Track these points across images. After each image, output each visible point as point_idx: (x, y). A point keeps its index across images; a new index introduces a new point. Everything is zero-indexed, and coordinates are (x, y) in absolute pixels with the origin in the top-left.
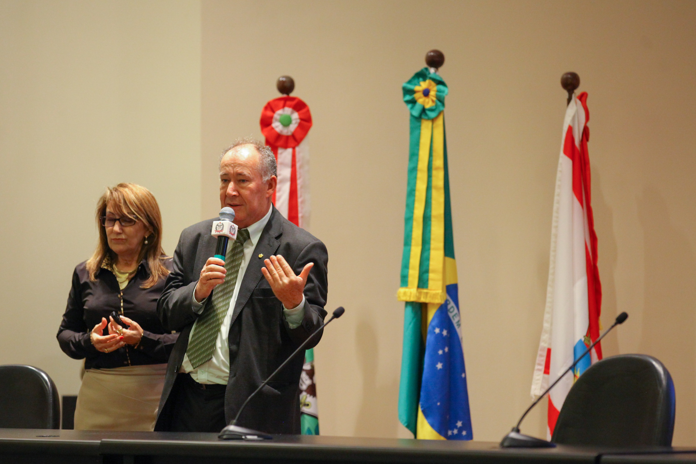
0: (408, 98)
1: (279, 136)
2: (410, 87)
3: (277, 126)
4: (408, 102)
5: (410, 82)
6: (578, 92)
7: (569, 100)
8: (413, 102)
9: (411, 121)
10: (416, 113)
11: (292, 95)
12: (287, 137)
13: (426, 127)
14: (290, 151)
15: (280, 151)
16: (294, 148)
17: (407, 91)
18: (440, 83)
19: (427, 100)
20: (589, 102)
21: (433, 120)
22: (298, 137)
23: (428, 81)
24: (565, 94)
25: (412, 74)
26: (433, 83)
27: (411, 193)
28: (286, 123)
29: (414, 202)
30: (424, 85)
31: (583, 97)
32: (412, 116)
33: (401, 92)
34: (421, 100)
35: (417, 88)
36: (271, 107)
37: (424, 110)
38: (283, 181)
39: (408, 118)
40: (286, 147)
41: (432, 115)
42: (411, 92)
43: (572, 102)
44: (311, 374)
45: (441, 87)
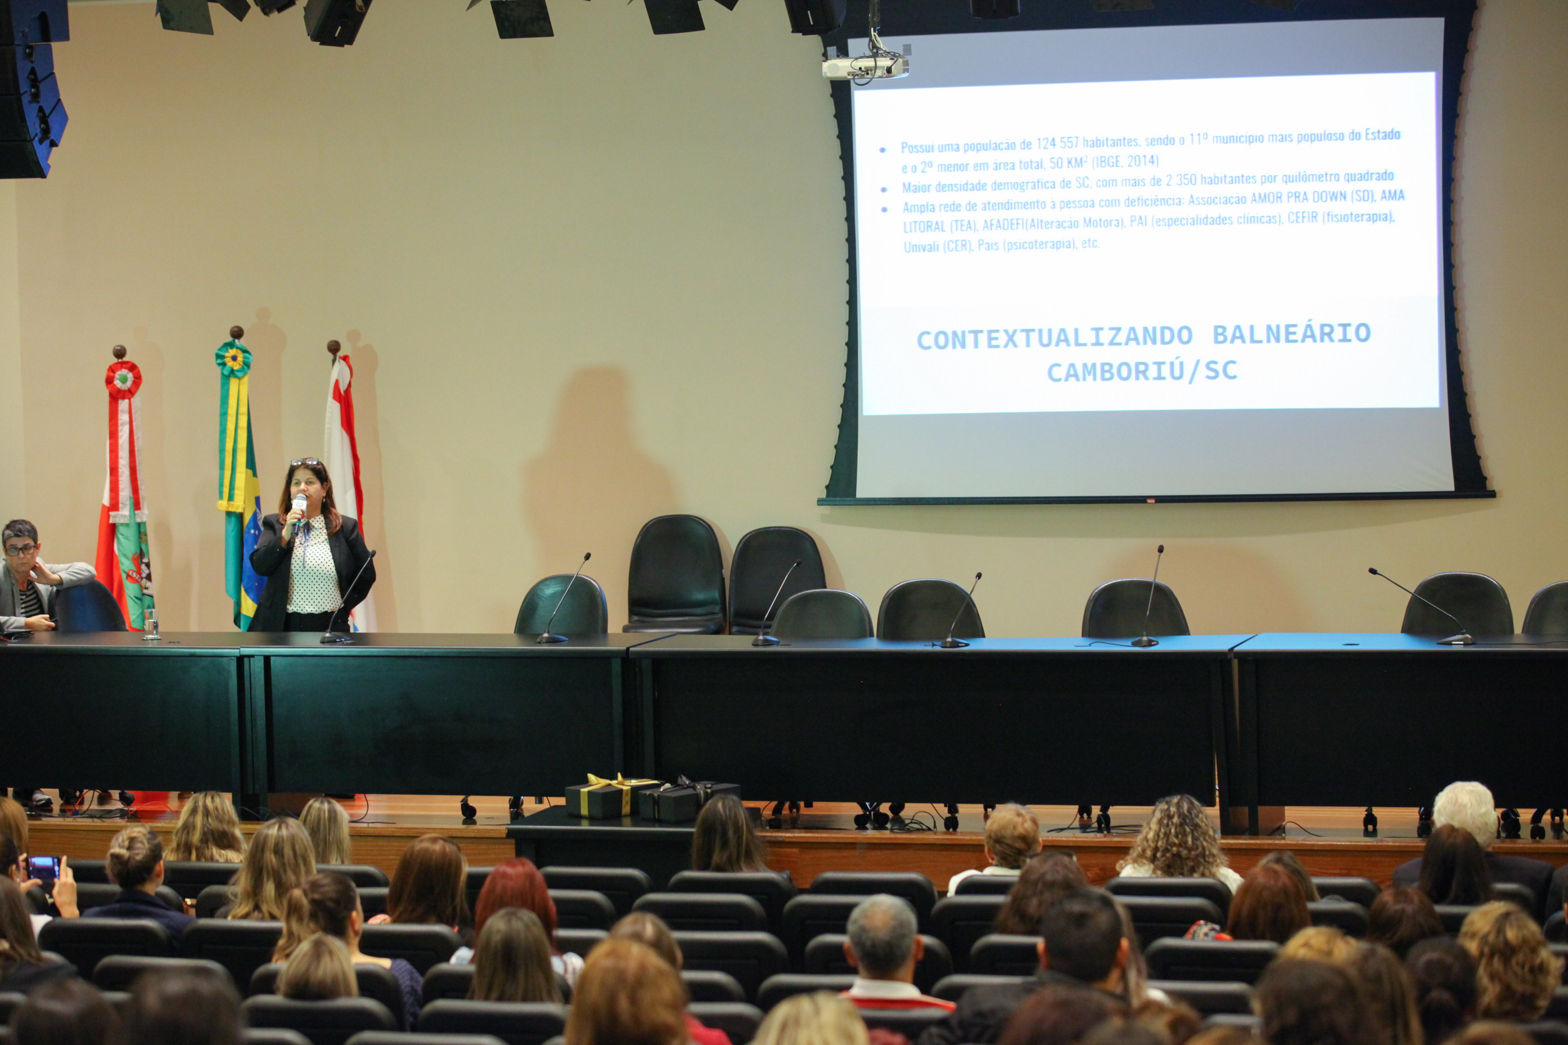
0: (219, 361)
1: (119, 391)
2: (221, 353)
3: (118, 383)
4: (219, 364)
5: (220, 349)
6: (340, 354)
7: (334, 361)
8: (224, 364)
9: (222, 378)
10: (226, 372)
11: (125, 359)
12: (124, 391)
13: (234, 383)
14: (127, 401)
15: (120, 401)
16: (130, 399)
17: (219, 356)
18: (245, 351)
19: (235, 363)
20: (351, 362)
21: (240, 379)
22: (133, 390)
23: (235, 350)
24: (331, 356)
25: (222, 344)
26: (240, 352)
27: (223, 431)
28: (124, 380)
29: (225, 438)
30: (232, 352)
31: (345, 358)
32: (223, 374)
33: (214, 357)
34: (230, 363)
35: (227, 354)
36: (112, 369)
37: (232, 371)
38: (123, 424)
39: (219, 375)
40: (123, 398)
41: (240, 374)
42: (223, 357)
43: (337, 362)
44: (148, 565)
45: (247, 355)
